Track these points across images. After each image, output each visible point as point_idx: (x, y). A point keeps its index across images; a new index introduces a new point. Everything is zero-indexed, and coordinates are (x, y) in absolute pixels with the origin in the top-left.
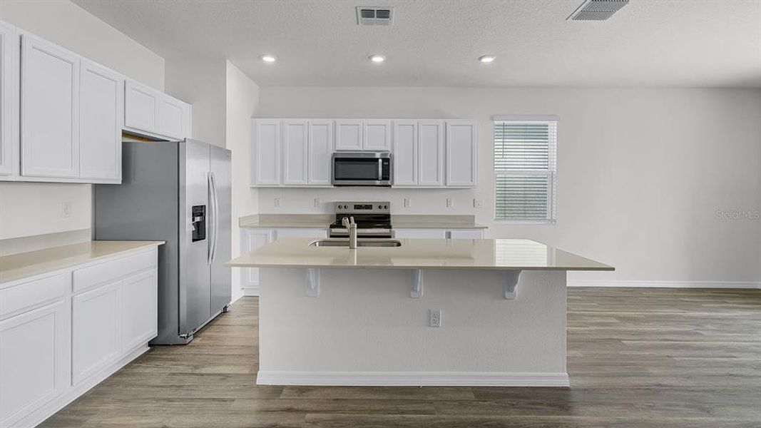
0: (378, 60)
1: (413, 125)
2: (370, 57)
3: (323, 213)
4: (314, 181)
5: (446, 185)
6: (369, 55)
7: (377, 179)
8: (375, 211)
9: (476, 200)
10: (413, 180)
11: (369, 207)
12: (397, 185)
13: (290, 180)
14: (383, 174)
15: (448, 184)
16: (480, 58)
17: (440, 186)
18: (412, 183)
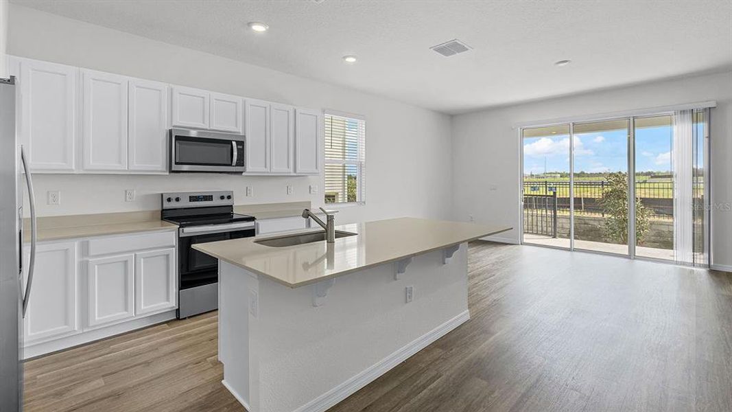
0: (259, 28)
1: (265, 108)
2: (250, 24)
3: (141, 210)
4: (137, 166)
5: (295, 171)
6: (249, 21)
7: (231, 165)
8: (216, 202)
9: (312, 187)
10: (266, 167)
11: (209, 198)
12: (249, 172)
13: (94, 163)
14: (237, 160)
15: (298, 171)
16: (345, 57)
17: (290, 173)
18: (265, 170)
